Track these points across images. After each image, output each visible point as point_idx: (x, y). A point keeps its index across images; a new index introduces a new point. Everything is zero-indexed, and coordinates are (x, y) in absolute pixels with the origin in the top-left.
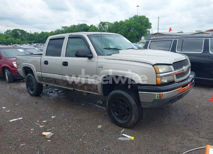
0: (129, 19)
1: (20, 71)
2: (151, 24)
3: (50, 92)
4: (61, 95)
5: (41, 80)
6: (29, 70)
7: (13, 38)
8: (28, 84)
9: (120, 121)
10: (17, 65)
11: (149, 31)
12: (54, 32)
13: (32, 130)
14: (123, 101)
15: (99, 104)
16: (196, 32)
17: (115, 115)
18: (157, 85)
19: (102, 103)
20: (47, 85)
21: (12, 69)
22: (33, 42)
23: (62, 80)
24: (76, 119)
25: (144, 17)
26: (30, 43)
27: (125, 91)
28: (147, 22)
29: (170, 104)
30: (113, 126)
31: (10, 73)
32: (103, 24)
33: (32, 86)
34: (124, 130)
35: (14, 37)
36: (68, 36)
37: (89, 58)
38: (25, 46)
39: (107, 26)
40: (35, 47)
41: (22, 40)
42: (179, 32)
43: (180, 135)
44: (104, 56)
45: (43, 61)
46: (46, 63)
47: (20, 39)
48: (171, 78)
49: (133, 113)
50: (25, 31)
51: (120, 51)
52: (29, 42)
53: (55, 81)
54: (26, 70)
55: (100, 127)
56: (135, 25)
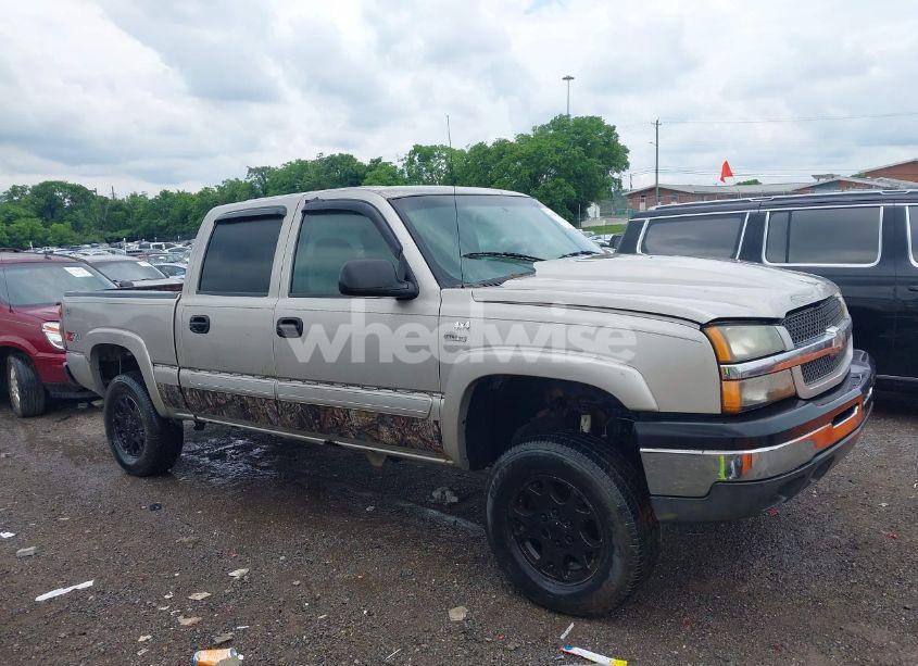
0: (531, 134)
1: (80, 362)
2: (627, 151)
3: (213, 457)
4: (262, 468)
5: (175, 404)
6: (119, 357)
7: (38, 221)
8: (117, 420)
9: (552, 587)
10: (67, 336)
11: (620, 182)
12: (213, 192)
13: (142, 639)
14: (562, 491)
15: (439, 506)
16: (814, 181)
17: (528, 557)
18: (726, 416)
19: (455, 499)
20: (200, 425)
21: (41, 355)
22: (124, 234)
23: (277, 402)
24: (347, 582)
25: (595, 123)
26: (113, 241)
27: (572, 446)
28: (607, 144)
29: (784, 498)
30: (520, 610)
31: (28, 373)
32: (424, 154)
33: (135, 429)
34: (572, 625)
35: (40, 215)
36: (302, 206)
37: (398, 299)
38: (92, 253)
39: (443, 161)
40: (135, 259)
41: (77, 227)
42: (745, 183)
43: (839, 646)
44: (471, 290)
45: (185, 318)
46: (201, 324)
47: (69, 224)
48: (781, 384)
49: (617, 551)
50: (90, 187)
51: (536, 265)
52: (109, 234)
53: (243, 405)
54: (104, 359)
55: (458, 614)
56: (558, 158)
